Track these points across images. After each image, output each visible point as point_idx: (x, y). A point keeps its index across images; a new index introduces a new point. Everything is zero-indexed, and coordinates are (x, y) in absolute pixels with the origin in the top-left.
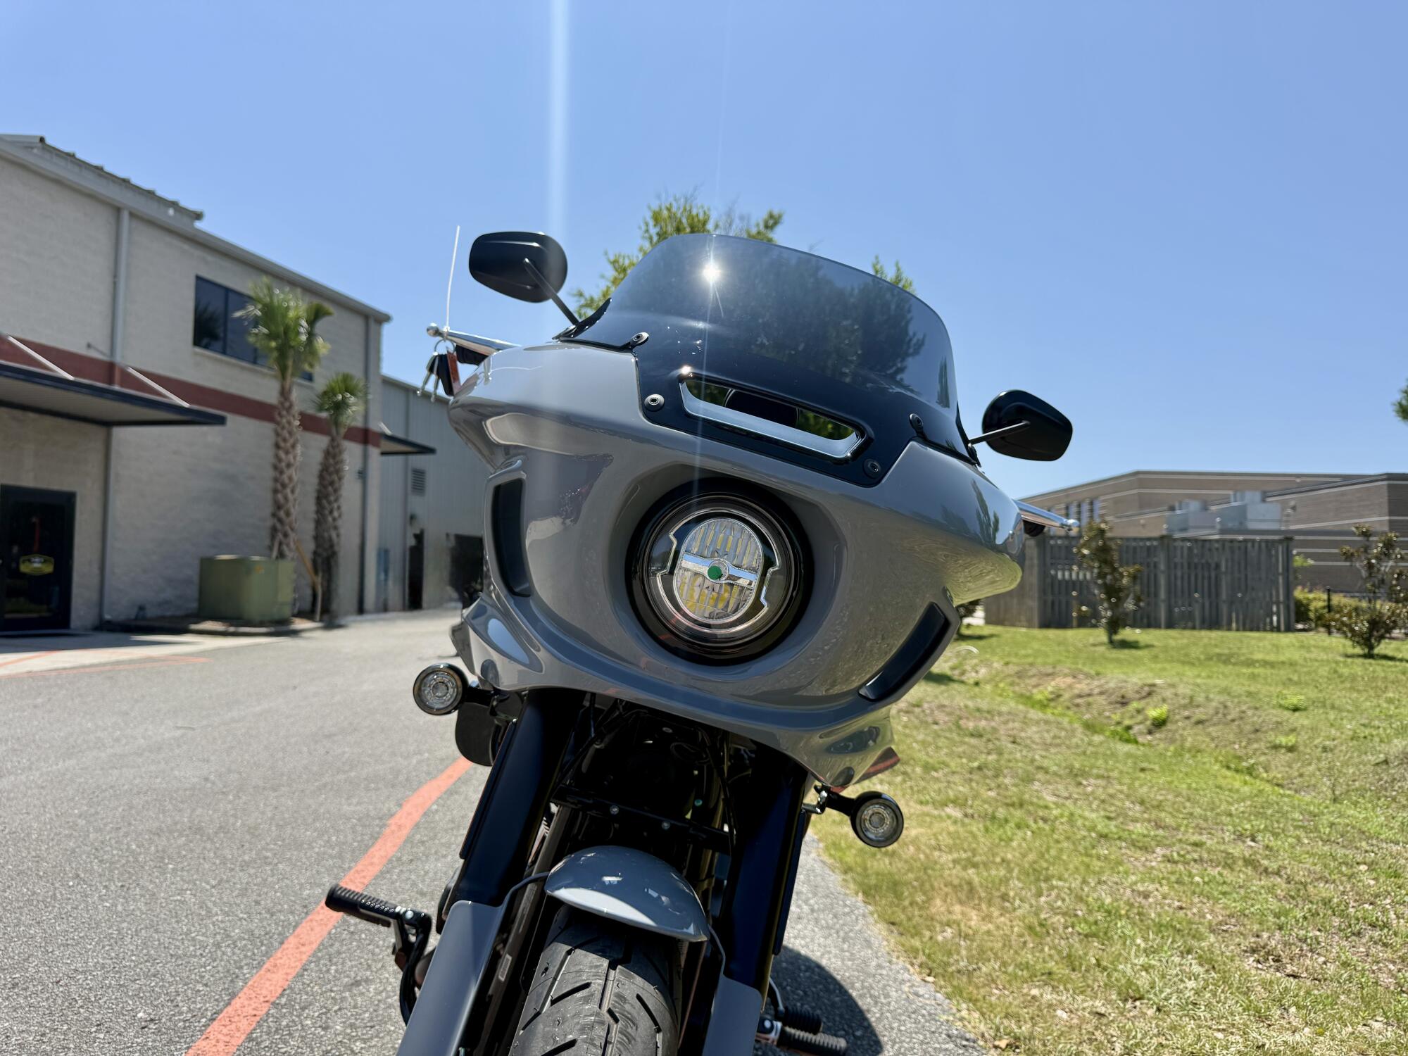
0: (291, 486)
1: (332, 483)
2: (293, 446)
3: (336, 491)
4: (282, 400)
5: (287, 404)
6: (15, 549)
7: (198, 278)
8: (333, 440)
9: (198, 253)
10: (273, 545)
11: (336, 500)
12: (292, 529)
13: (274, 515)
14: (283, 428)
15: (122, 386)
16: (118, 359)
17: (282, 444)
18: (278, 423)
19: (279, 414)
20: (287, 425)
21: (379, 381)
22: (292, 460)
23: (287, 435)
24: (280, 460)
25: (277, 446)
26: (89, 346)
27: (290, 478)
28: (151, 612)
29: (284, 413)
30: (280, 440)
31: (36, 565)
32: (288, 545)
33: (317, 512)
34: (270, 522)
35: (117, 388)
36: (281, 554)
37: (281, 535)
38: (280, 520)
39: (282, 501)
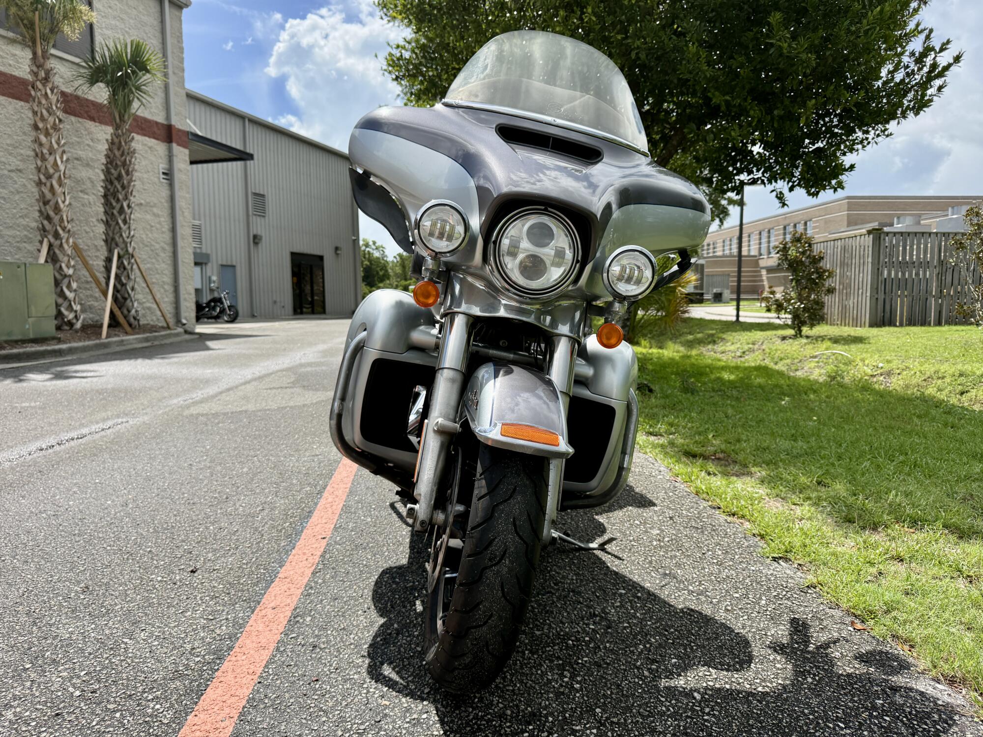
2: (55, 127)
5: (43, 78)
8: (117, 132)
14: (41, 107)
17: (41, 125)
19: (34, 89)
20: (44, 101)
23: (45, 113)
27: (56, 169)
29: (40, 87)
32: (61, 247)
36: (52, 258)
37: (50, 237)
38: (48, 218)
39: (49, 195)
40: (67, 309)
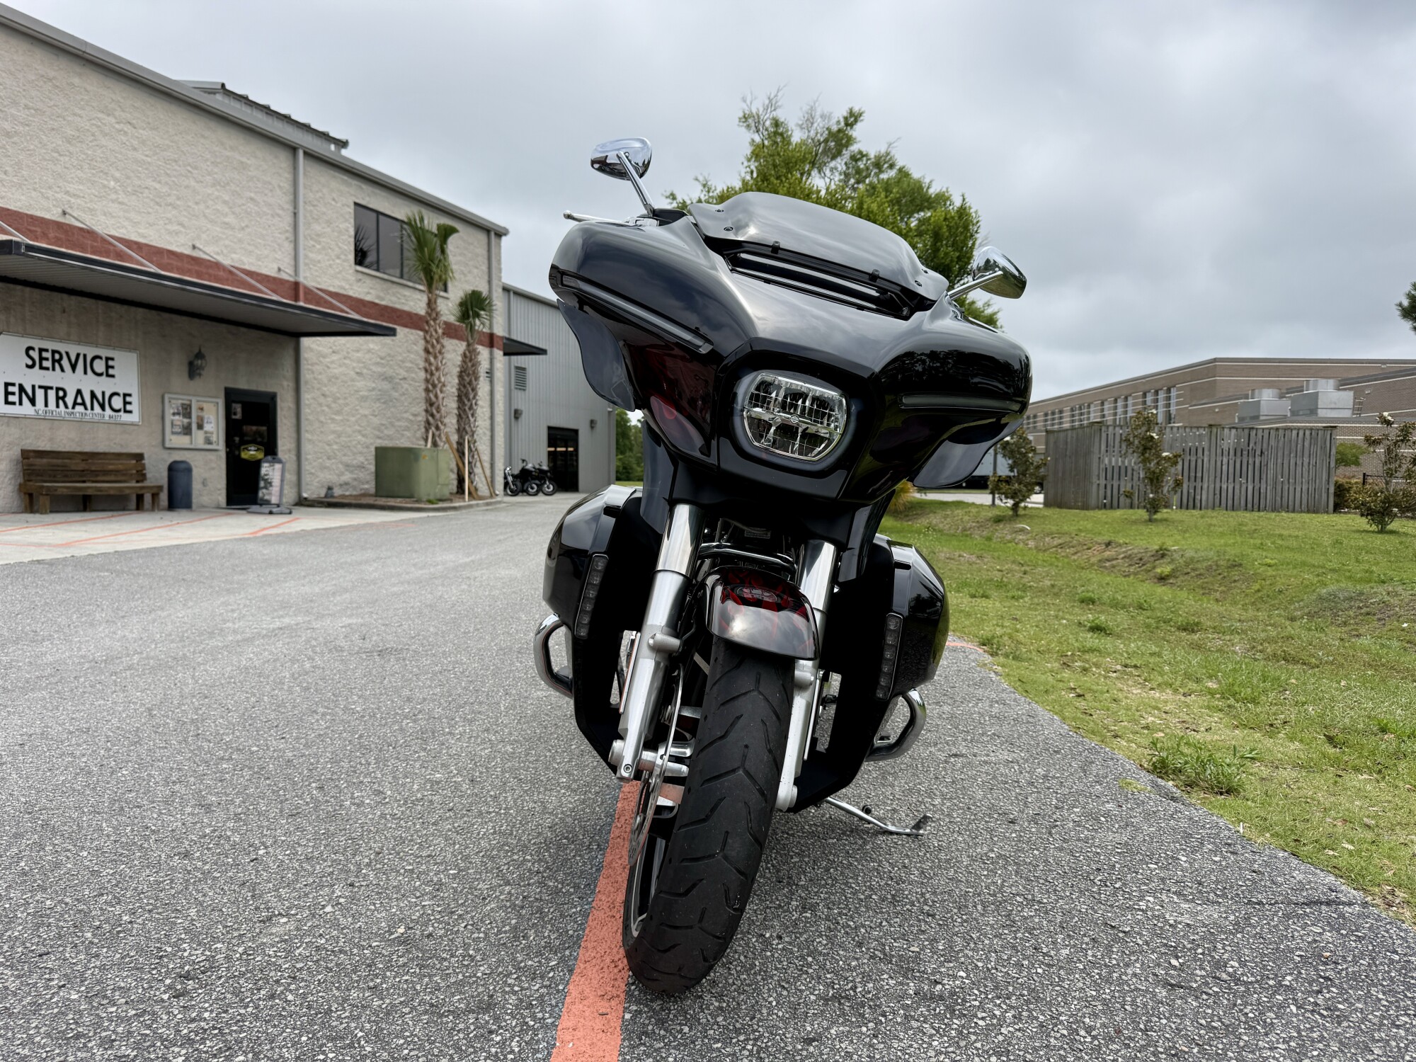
0: (440, 385)
1: (470, 383)
2: (441, 352)
3: (473, 390)
4: (429, 310)
5: (434, 315)
6: (237, 439)
7: (356, 204)
8: (469, 345)
9: (355, 182)
10: (427, 437)
11: (474, 398)
12: (442, 423)
13: (426, 411)
14: (431, 336)
15: (306, 301)
16: (301, 279)
17: (431, 350)
18: (426, 332)
19: (427, 322)
20: (433, 333)
21: (500, 290)
22: (440, 364)
23: (435, 342)
24: (430, 364)
25: (427, 351)
26: (279, 270)
27: (439, 379)
28: (337, 492)
29: (432, 323)
30: (429, 346)
31: (252, 453)
32: (440, 436)
33: (459, 408)
34: (422, 417)
35: (301, 304)
36: (435, 444)
37: (433, 429)
38: (432, 415)
39: (433, 399)
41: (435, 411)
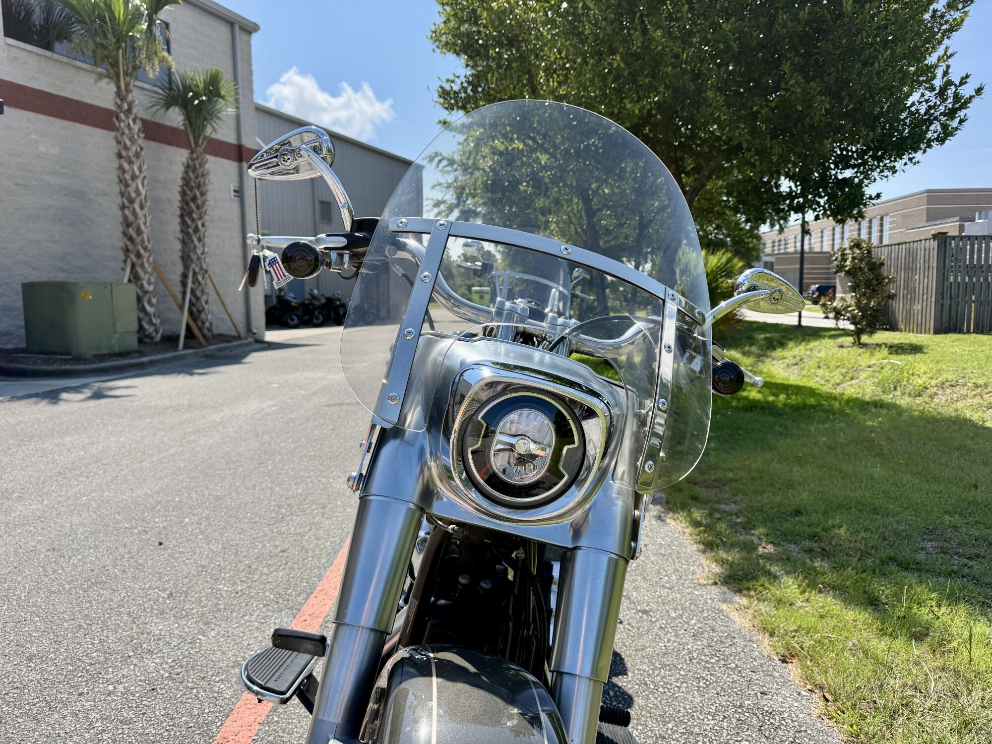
0: (139, 200)
1: (194, 199)
2: (137, 155)
3: (200, 207)
4: (119, 102)
5: (125, 108)
8: (192, 154)
10: (125, 267)
11: (200, 218)
12: (145, 249)
13: (124, 234)
14: (123, 135)
17: (124, 153)
18: (118, 130)
19: (118, 118)
20: (126, 131)
22: (137, 173)
23: (128, 143)
24: (124, 171)
25: (120, 156)
27: (137, 192)
29: (123, 117)
30: (121, 147)
32: (142, 266)
33: (182, 231)
34: (121, 243)
37: (133, 257)
38: (131, 239)
39: (131, 218)
40: (148, 323)
41: (134, 235)
